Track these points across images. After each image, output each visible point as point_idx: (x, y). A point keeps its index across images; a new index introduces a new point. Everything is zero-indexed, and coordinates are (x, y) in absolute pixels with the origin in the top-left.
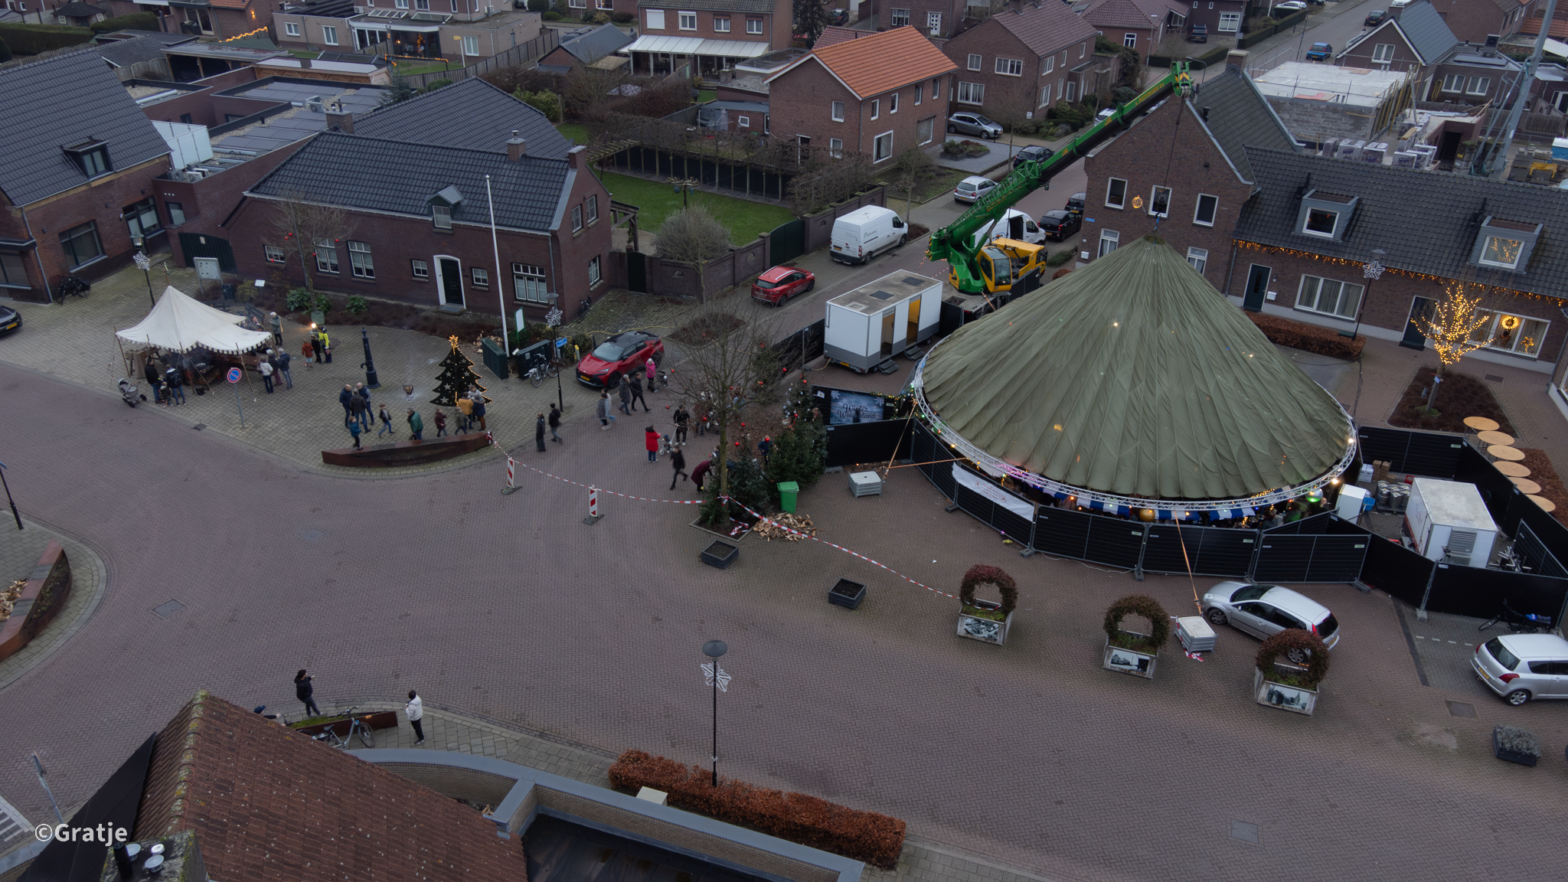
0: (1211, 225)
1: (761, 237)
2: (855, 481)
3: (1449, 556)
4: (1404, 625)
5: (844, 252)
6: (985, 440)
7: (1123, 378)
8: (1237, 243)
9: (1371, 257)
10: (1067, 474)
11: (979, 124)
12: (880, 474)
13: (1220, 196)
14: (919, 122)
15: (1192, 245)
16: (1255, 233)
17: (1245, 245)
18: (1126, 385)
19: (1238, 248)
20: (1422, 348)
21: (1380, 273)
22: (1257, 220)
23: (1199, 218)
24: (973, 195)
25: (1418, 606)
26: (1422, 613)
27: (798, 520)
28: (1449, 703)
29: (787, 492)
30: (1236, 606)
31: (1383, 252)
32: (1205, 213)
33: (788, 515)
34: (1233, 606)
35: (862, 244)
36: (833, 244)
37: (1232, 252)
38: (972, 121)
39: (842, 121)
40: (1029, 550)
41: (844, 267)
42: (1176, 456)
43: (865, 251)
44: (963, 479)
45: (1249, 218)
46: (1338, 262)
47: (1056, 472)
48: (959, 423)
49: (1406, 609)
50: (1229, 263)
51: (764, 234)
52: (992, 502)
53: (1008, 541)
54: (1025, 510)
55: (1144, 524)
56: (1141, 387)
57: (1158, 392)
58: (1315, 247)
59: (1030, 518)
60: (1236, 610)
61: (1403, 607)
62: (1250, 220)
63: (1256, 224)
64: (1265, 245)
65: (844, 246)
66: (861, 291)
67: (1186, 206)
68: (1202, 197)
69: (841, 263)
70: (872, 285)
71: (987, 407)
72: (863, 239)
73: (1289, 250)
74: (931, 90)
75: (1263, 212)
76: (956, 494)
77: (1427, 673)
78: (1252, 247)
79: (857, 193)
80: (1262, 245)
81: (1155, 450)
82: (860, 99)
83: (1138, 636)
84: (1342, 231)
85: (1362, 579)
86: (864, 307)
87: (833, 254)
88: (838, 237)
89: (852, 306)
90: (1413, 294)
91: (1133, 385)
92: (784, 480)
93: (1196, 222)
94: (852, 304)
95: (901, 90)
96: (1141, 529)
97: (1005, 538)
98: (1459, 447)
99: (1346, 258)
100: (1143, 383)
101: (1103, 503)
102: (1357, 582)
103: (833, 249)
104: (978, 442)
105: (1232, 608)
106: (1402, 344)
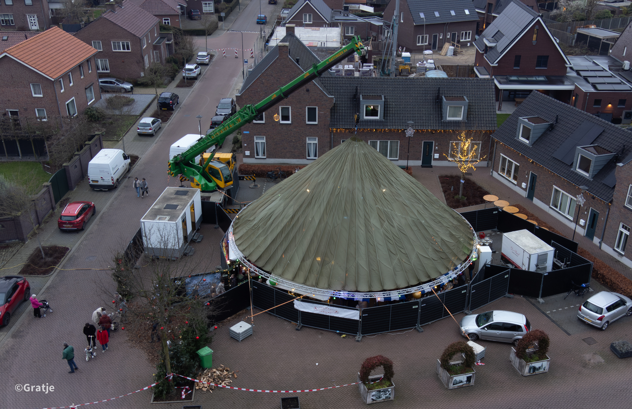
0: (316, 123)
1: (44, 186)
2: (238, 332)
3: (539, 268)
4: (539, 309)
5: (101, 183)
6: (312, 279)
7: (374, 221)
8: (332, 131)
9: (408, 126)
10: (370, 286)
11: (117, 84)
12: (248, 321)
13: (318, 106)
14: (86, 89)
15: (308, 136)
16: (341, 123)
17: (337, 131)
18: (378, 225)
19: (333, 132)
20: (431, 167)
21: (413, 133)
22: (339, 116)
23: (309, 121)
24: (150, 129)
25: (538, 297)
26: (541, 300)
27: (221, 371)
28: (584, 340)
29: (207, 355)
30: (483, 328)
31: (413, 122)
32: (312, 117)
33: (214, 370)
34: (481, 329)
35: (113, 176)
36: (91, 179)
37: (331, 136)
38: (111, 83)
39: (41, 96)
40: (359, 337)
41: (104, 193)
42: (418, 257)
43: (115, 179)
44: (304, 308)
45: (334, 115)
46: (385, 130)
47: (363, 287)
48: (290, 275)
49: (533, 301)
50: (330, 142)
51: (46, 184)
52: (328, 316)
53: (344, 336)
54: (353, 315)
55: (418, 300)
56: (386, 224)
57: (395, 225)
58: (373, 125)
59: (357, 318)
60: (483, 331)
61: (531, 300)
62: (336, 117)
63: (339, 118)
64: (347, 129)
65: (99, 179)
66: (156, 207)
67: (300, 115)
68: (308, 108)
69: (101, 191)
70: (159, 202)
71: (303, 260)
72: (112, 172)
73: (360, 129)
74: (87, 67)
75: (341, 111)
76: (300, 318)
77: (565, 329)
78: (340, 131)
79: (87, 143)
80: (346, 129)
81: (408, 257)
82: (53, 80)
83: (458, 364)
84: (382, 115)
85: (509, 293)
86: (168, 218)
87: (92, 186)
88: (93, 174)
89: (159, 219)
90: (422, 141)
91: (382, 225)
92: (199, 348)
93: (308, 123)
94: (158, 217)
95: (72, 71)
96: (416, 303)
97: (341, 334)
98: (497, 212)
99: (389, 128)
100: (386, 222)
101: (390, 297)
102: (507, 295)
103: (91, 183)
104: (308, 283)
105: (480, 330)
106: (422, 166)
